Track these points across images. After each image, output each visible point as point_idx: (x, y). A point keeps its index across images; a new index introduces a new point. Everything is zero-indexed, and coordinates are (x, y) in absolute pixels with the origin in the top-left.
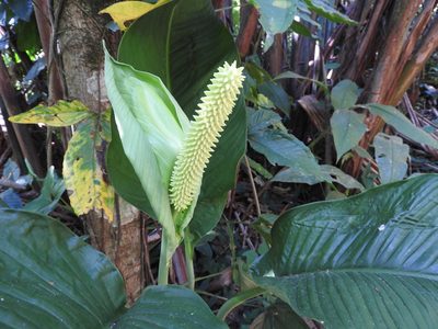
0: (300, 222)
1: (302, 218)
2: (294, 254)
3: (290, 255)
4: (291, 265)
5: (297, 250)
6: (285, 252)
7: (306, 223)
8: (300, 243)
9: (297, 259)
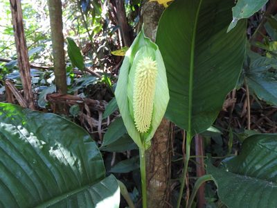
0: (263, 144)
1: (266, 142)
2: (252, 164)
3: (249, 164)
4: (248, 170)
5: (255, 161)
6: (247, 160)
7: (267, 146)
8: (258, 158)
9: (253, 167)
